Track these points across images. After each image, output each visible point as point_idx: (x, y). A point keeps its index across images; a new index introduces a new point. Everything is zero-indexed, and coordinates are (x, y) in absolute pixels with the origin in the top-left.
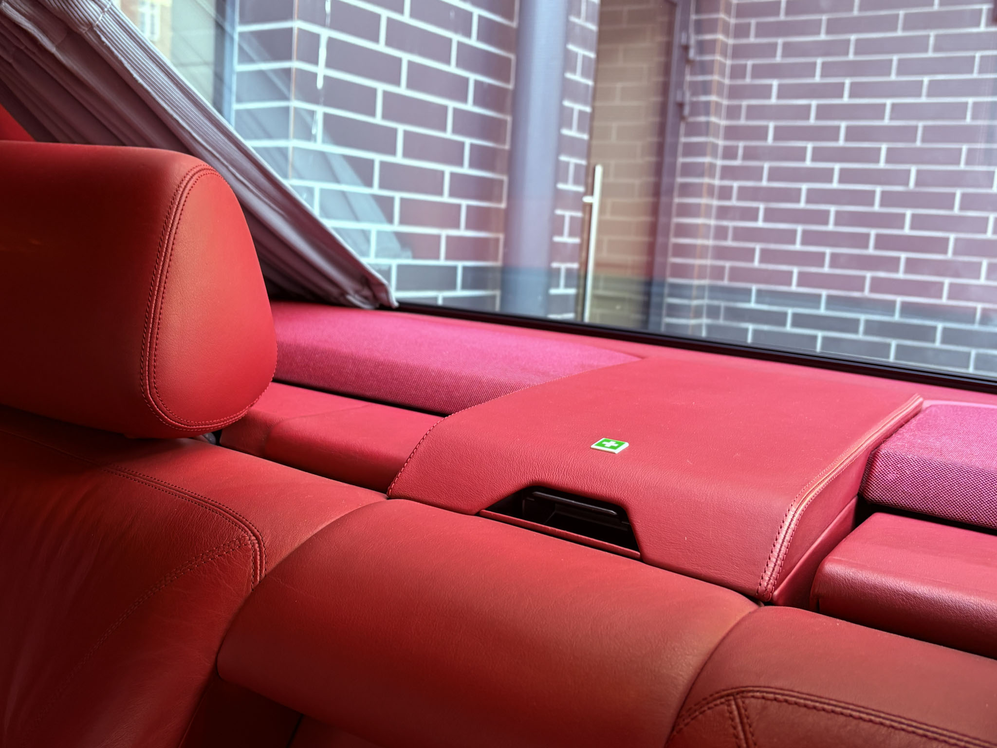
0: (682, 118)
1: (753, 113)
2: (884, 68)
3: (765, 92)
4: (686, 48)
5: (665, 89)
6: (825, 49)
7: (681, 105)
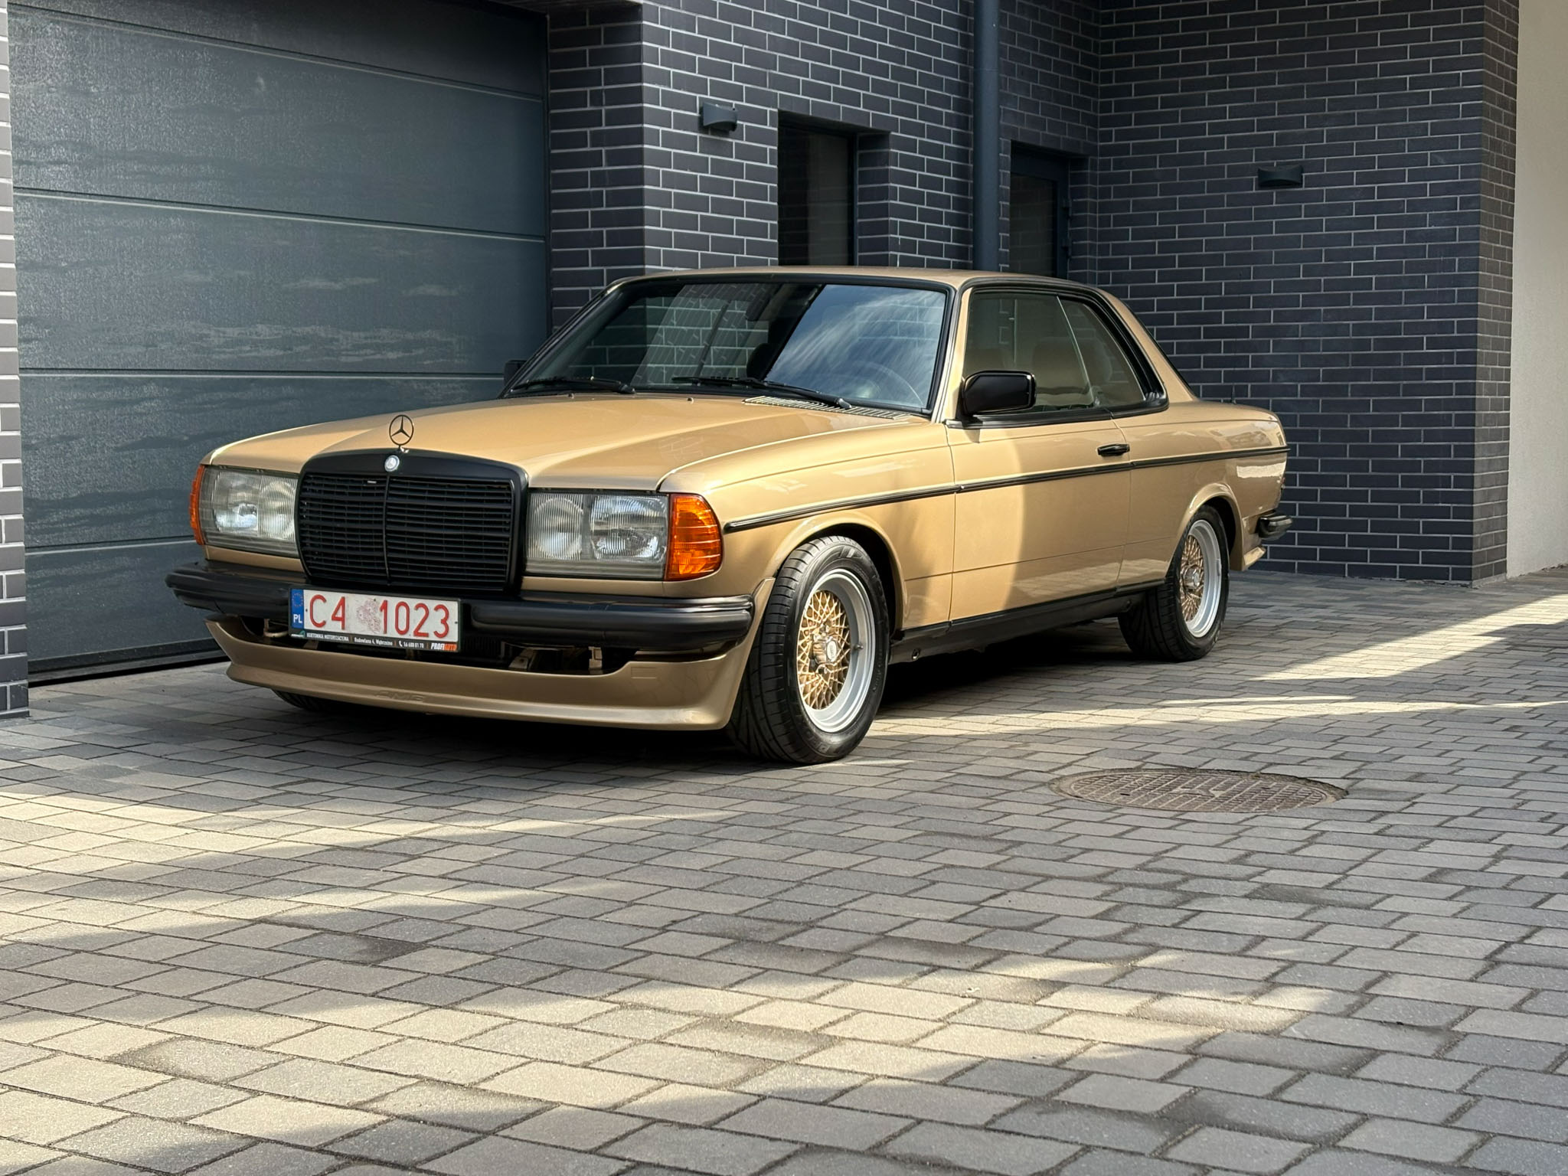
0: (1068, 257)
1: (1117, 249)
2: (1199, 217)
3: (1124, 235)
4: (1067, 209)
5: (1054, 237)
6: (1160, 204)
7: (1066, 249)
